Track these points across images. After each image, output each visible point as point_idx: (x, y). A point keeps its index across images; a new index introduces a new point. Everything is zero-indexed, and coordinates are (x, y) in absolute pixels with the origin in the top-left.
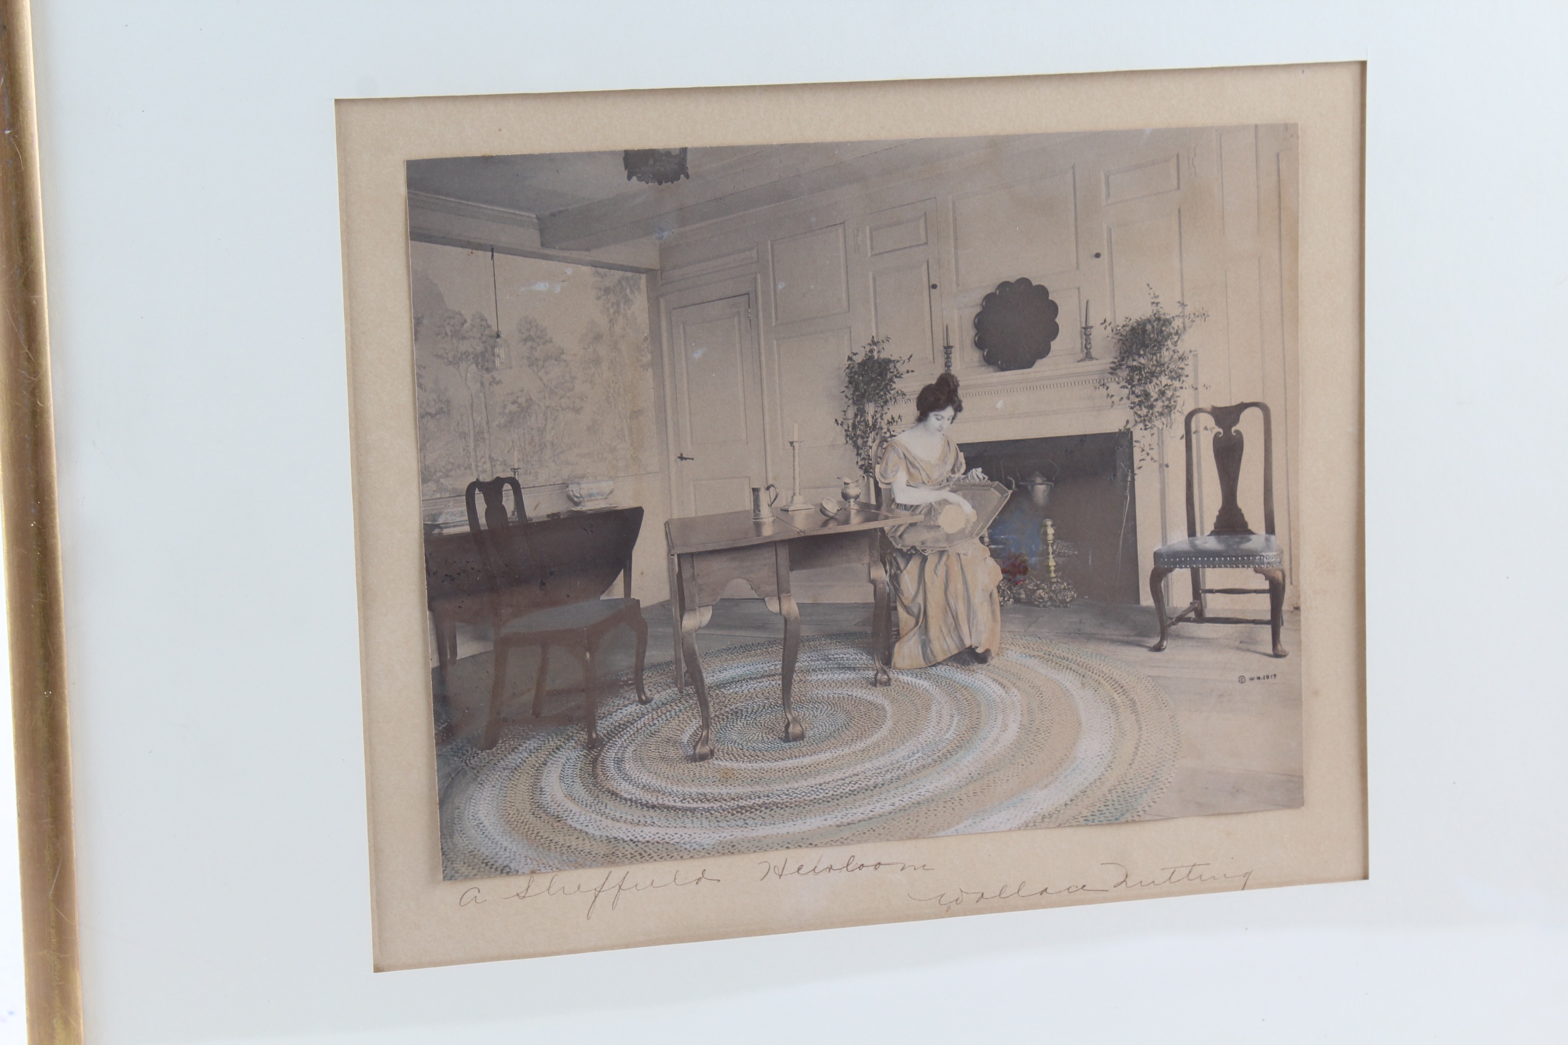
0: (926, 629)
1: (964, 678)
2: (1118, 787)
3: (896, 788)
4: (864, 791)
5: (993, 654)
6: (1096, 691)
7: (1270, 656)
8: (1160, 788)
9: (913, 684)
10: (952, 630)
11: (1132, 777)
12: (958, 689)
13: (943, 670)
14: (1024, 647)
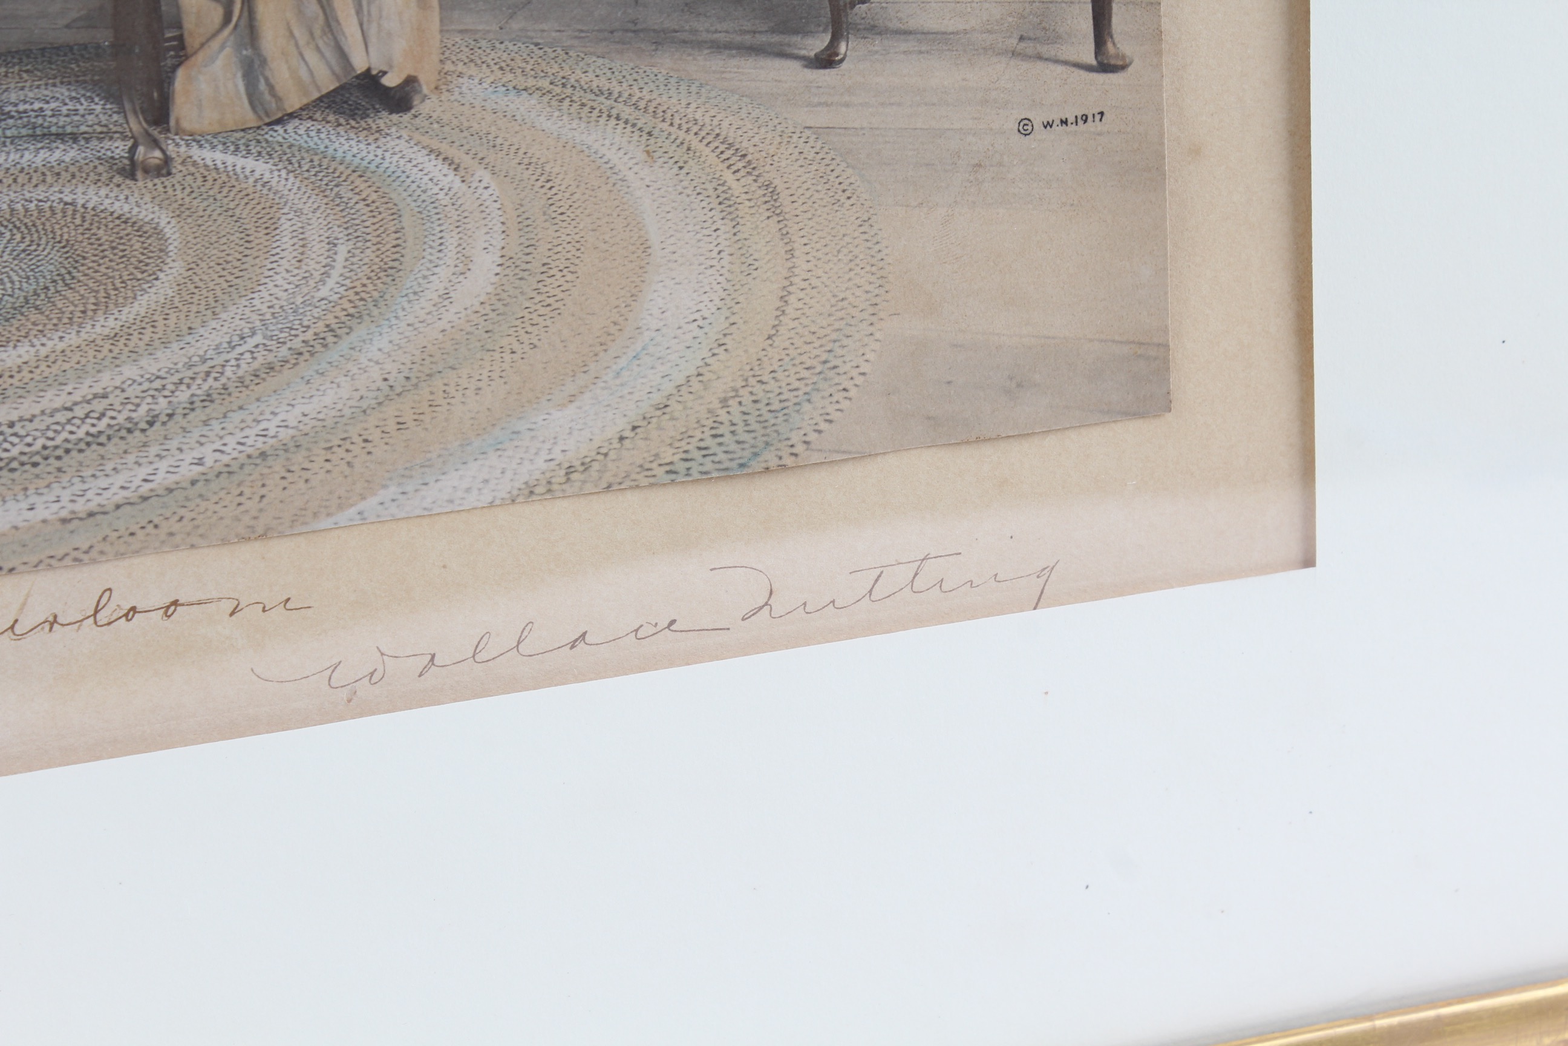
0: (251, 33)
1: (355, 151)
2: (741, 392)
3: (206, 423)
4: (123, 433)
5: (425, 90)
6: (681, 168)
7: (1089, 68)
8: (841, 388)
9: (230, 168)
10: (318, 32)
11: (775, 367)
12: (343, 177)
13: (301, 131)
14: (501, 68)
